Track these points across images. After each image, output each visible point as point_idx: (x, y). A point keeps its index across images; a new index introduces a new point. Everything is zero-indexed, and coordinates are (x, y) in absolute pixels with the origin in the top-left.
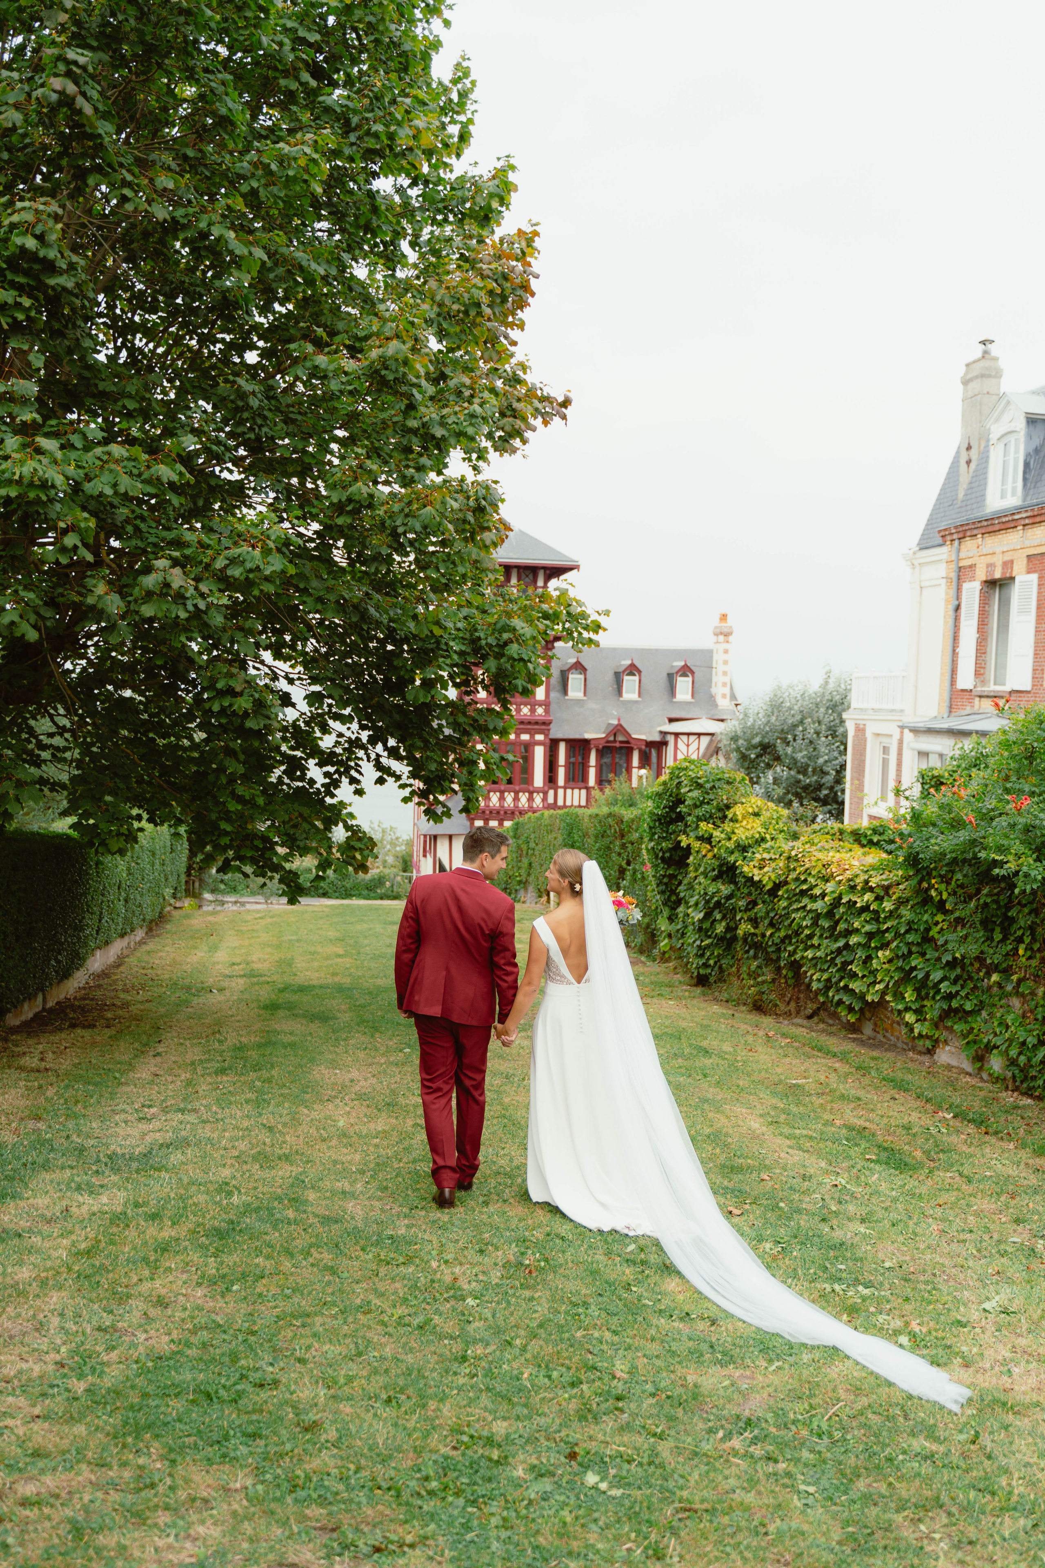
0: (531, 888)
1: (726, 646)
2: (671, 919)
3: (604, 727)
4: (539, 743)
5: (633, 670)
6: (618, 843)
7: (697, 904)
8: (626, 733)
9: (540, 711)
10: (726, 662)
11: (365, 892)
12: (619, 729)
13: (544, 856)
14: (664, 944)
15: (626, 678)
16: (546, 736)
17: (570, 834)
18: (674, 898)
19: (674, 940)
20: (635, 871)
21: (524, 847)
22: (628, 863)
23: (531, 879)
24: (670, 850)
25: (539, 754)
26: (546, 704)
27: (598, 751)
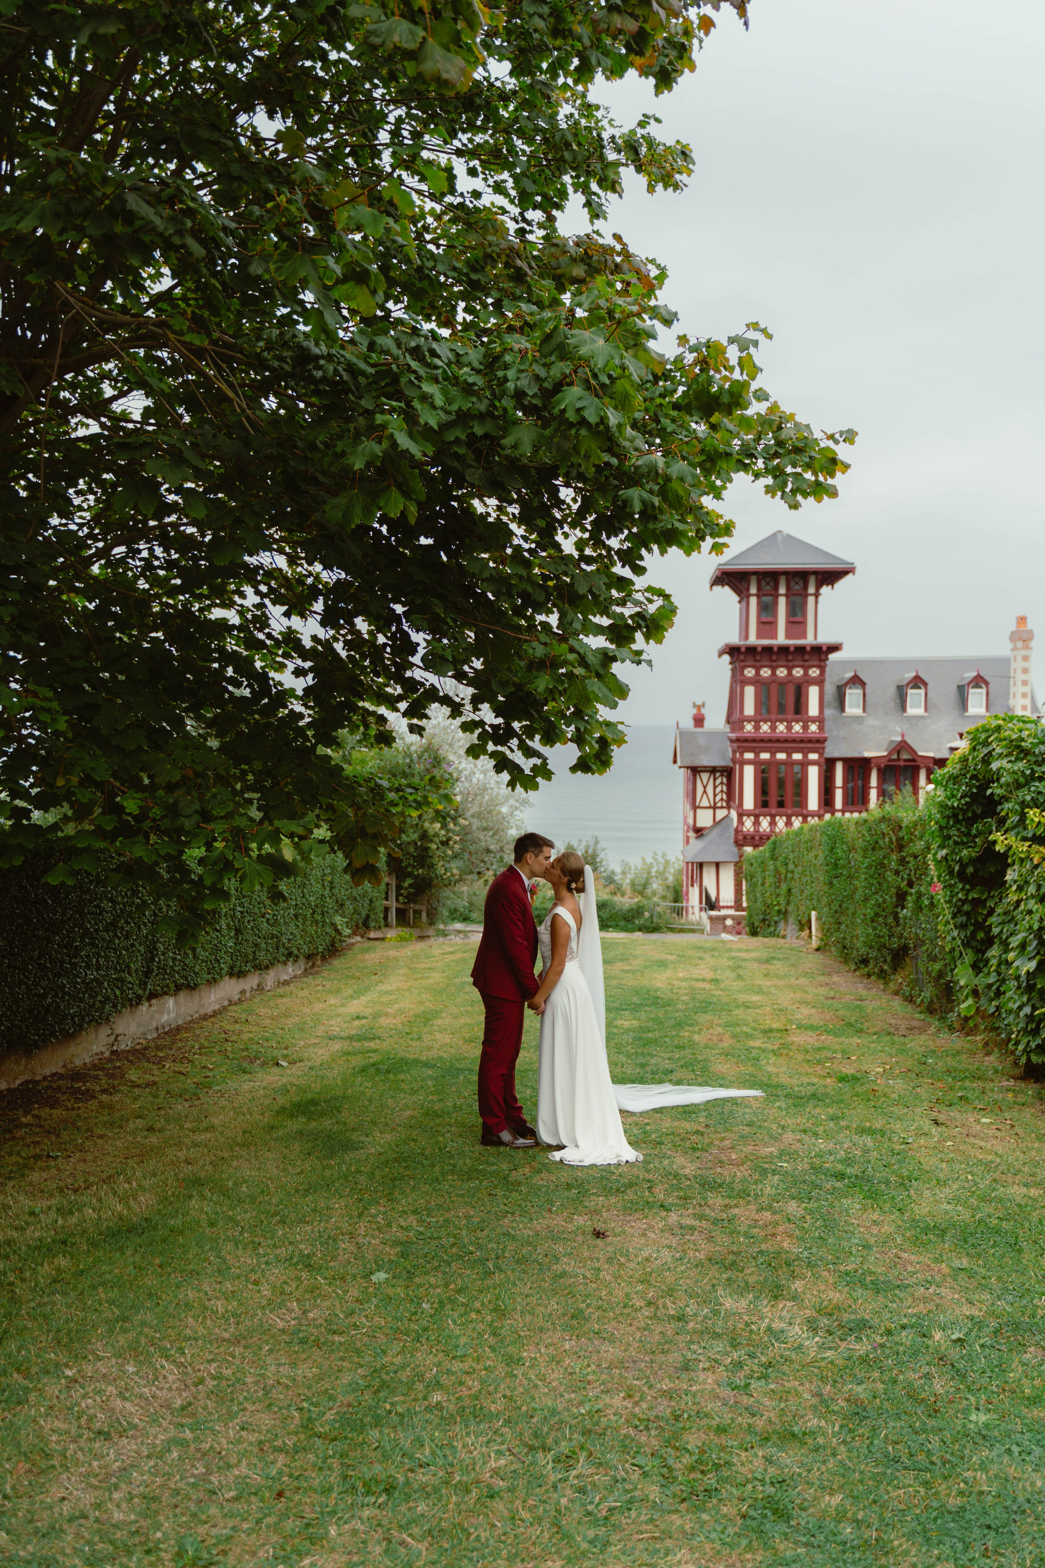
0: (791, 920)
1: (1024, 652)
2: (977, 967)
3: (886, 744)
4: (813, 763)
5: (918, 682)
6: (894, 857)
7: (1023, 946)
8: (912, 751)
9: (813, 728)
10: (1025, 671)
11: (622, 923)
12: (903, 746)
13: (804, 879)
14: (966, 1006)
15: (910, 691)
16: (821, 754)
17: (832, 850)
18: (981, 935)
19: (983, 1001)
20: (920, 895)
21: (783, 870)
22: (910, 884)
23: (790, 908)
24: (972, 861)
25: (813, 773)
26: (820, 720)
27: (879, 771)
